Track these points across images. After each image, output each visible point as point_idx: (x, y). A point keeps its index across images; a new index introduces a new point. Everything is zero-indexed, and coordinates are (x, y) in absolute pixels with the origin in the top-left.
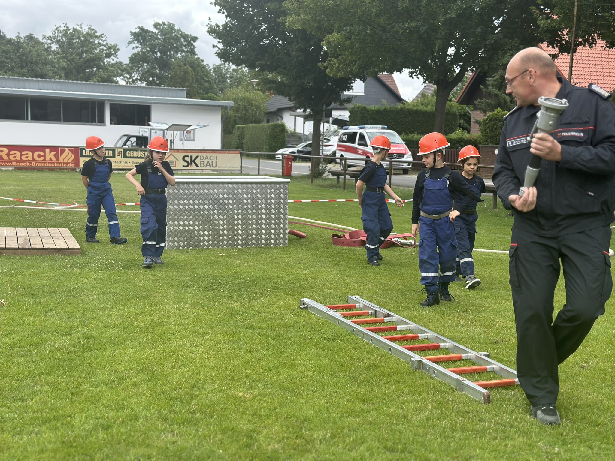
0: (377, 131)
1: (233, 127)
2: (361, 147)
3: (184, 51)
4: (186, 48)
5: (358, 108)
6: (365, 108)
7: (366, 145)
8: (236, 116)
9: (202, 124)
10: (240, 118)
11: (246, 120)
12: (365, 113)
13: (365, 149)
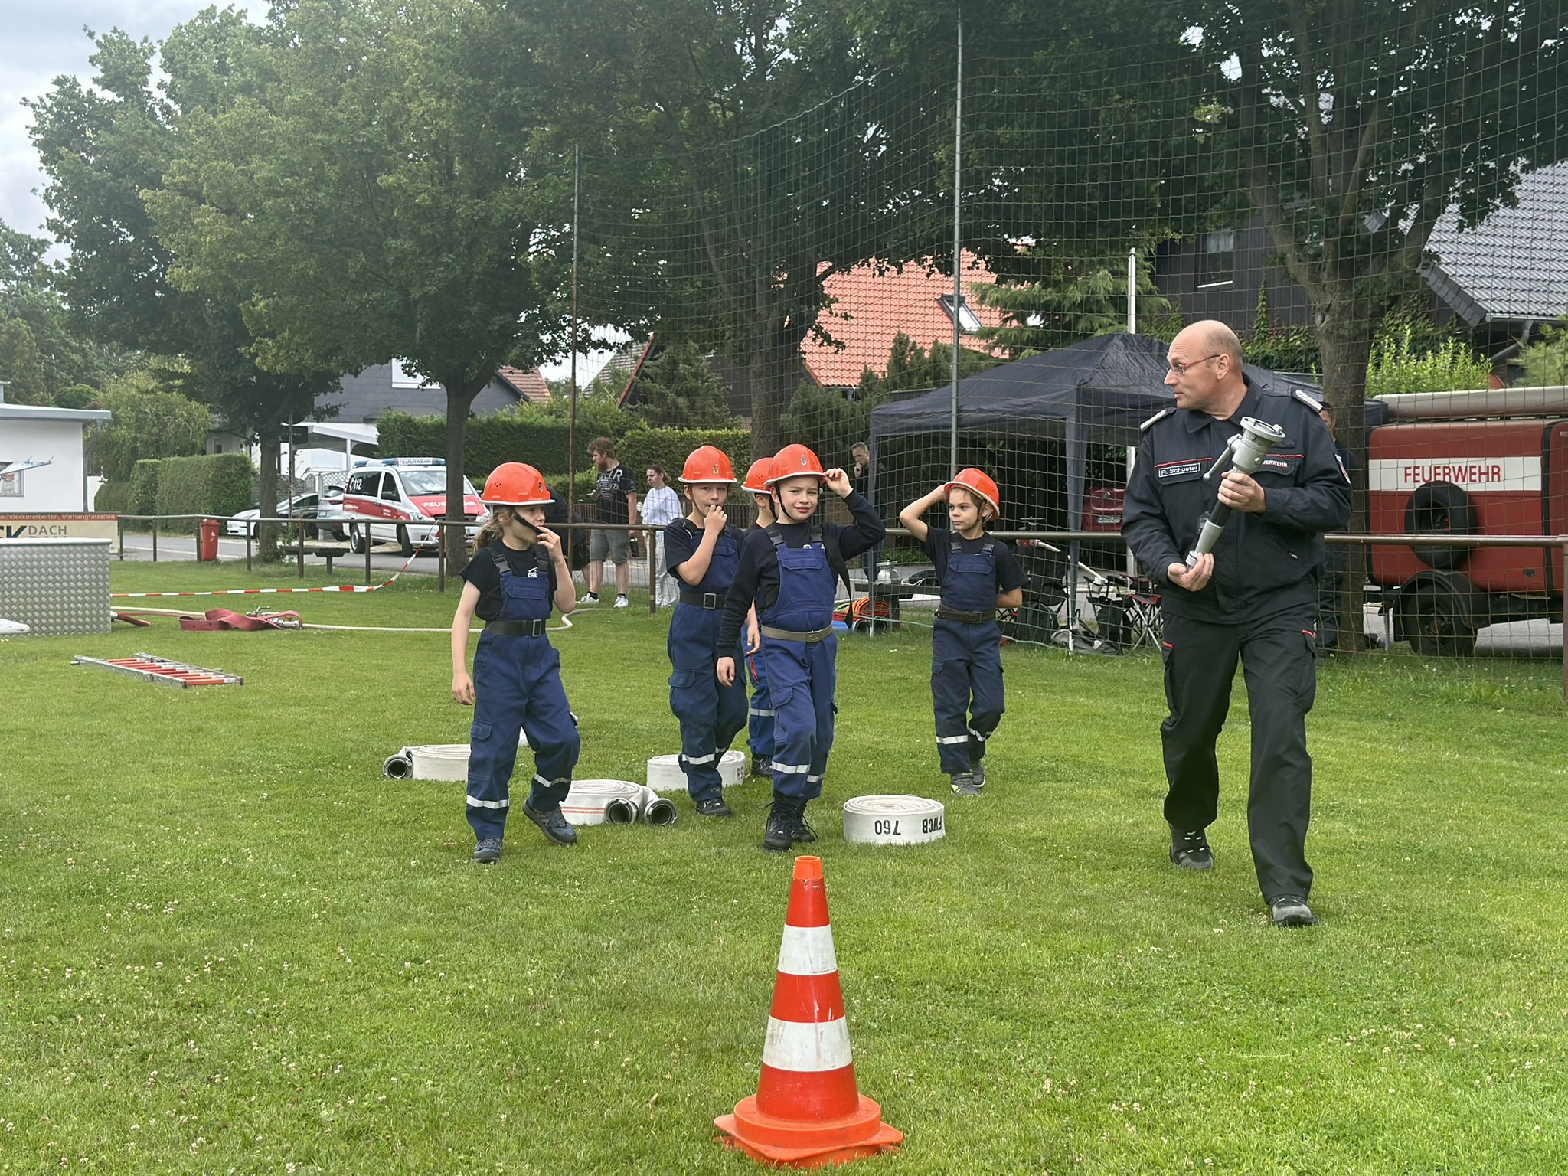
0: (422, 468)
1: (130, 465)
2: (388, 503)
3: (15, 278)
4: (19, 269)
5: (395, 420)
6: (410, 420)
7: (397, 499)
8: (135, 439)
9: (36, 460)
10: (145, 443)
11: (158, 448)
12: (411, 432)
13: (395, 505)
